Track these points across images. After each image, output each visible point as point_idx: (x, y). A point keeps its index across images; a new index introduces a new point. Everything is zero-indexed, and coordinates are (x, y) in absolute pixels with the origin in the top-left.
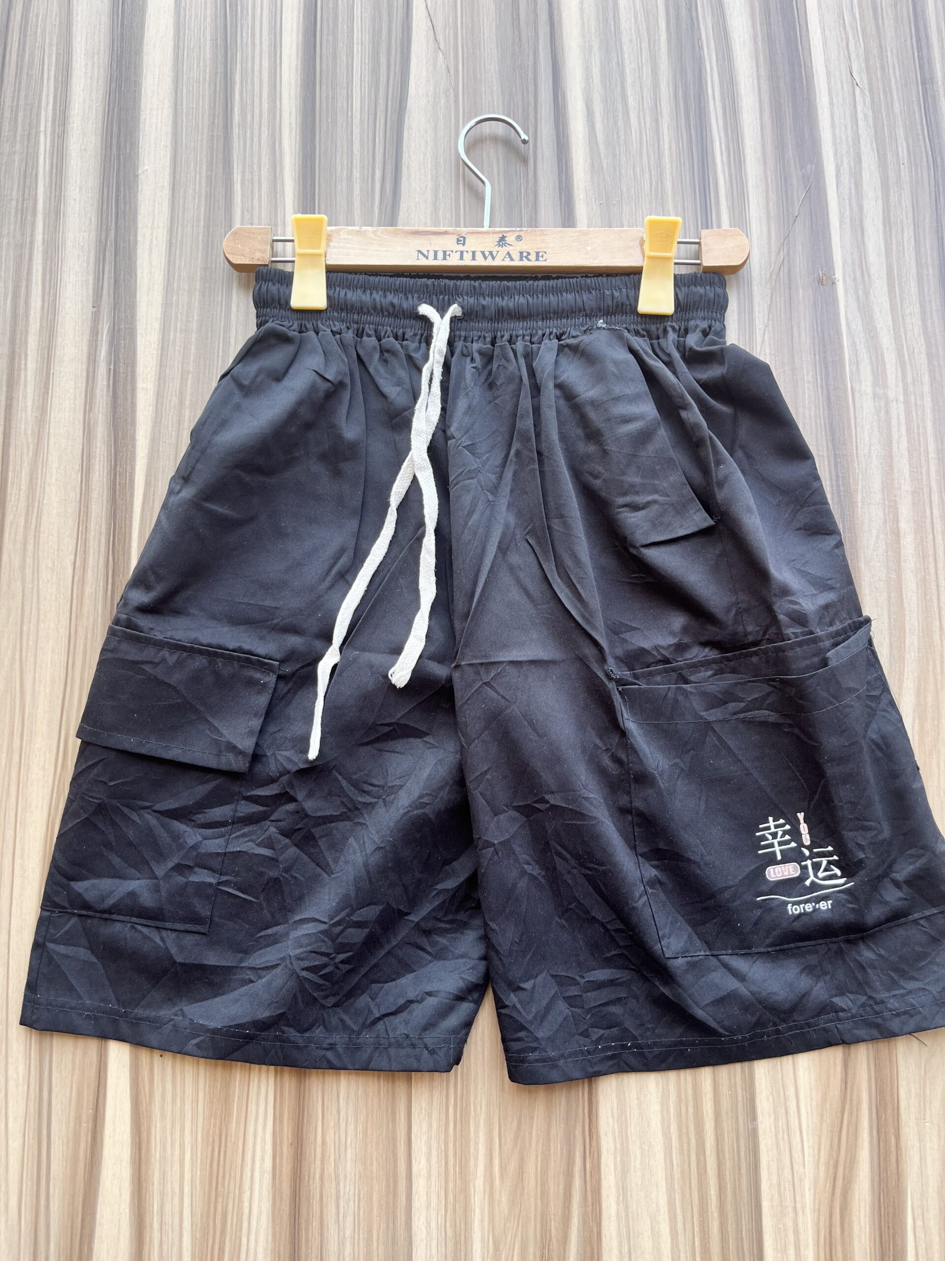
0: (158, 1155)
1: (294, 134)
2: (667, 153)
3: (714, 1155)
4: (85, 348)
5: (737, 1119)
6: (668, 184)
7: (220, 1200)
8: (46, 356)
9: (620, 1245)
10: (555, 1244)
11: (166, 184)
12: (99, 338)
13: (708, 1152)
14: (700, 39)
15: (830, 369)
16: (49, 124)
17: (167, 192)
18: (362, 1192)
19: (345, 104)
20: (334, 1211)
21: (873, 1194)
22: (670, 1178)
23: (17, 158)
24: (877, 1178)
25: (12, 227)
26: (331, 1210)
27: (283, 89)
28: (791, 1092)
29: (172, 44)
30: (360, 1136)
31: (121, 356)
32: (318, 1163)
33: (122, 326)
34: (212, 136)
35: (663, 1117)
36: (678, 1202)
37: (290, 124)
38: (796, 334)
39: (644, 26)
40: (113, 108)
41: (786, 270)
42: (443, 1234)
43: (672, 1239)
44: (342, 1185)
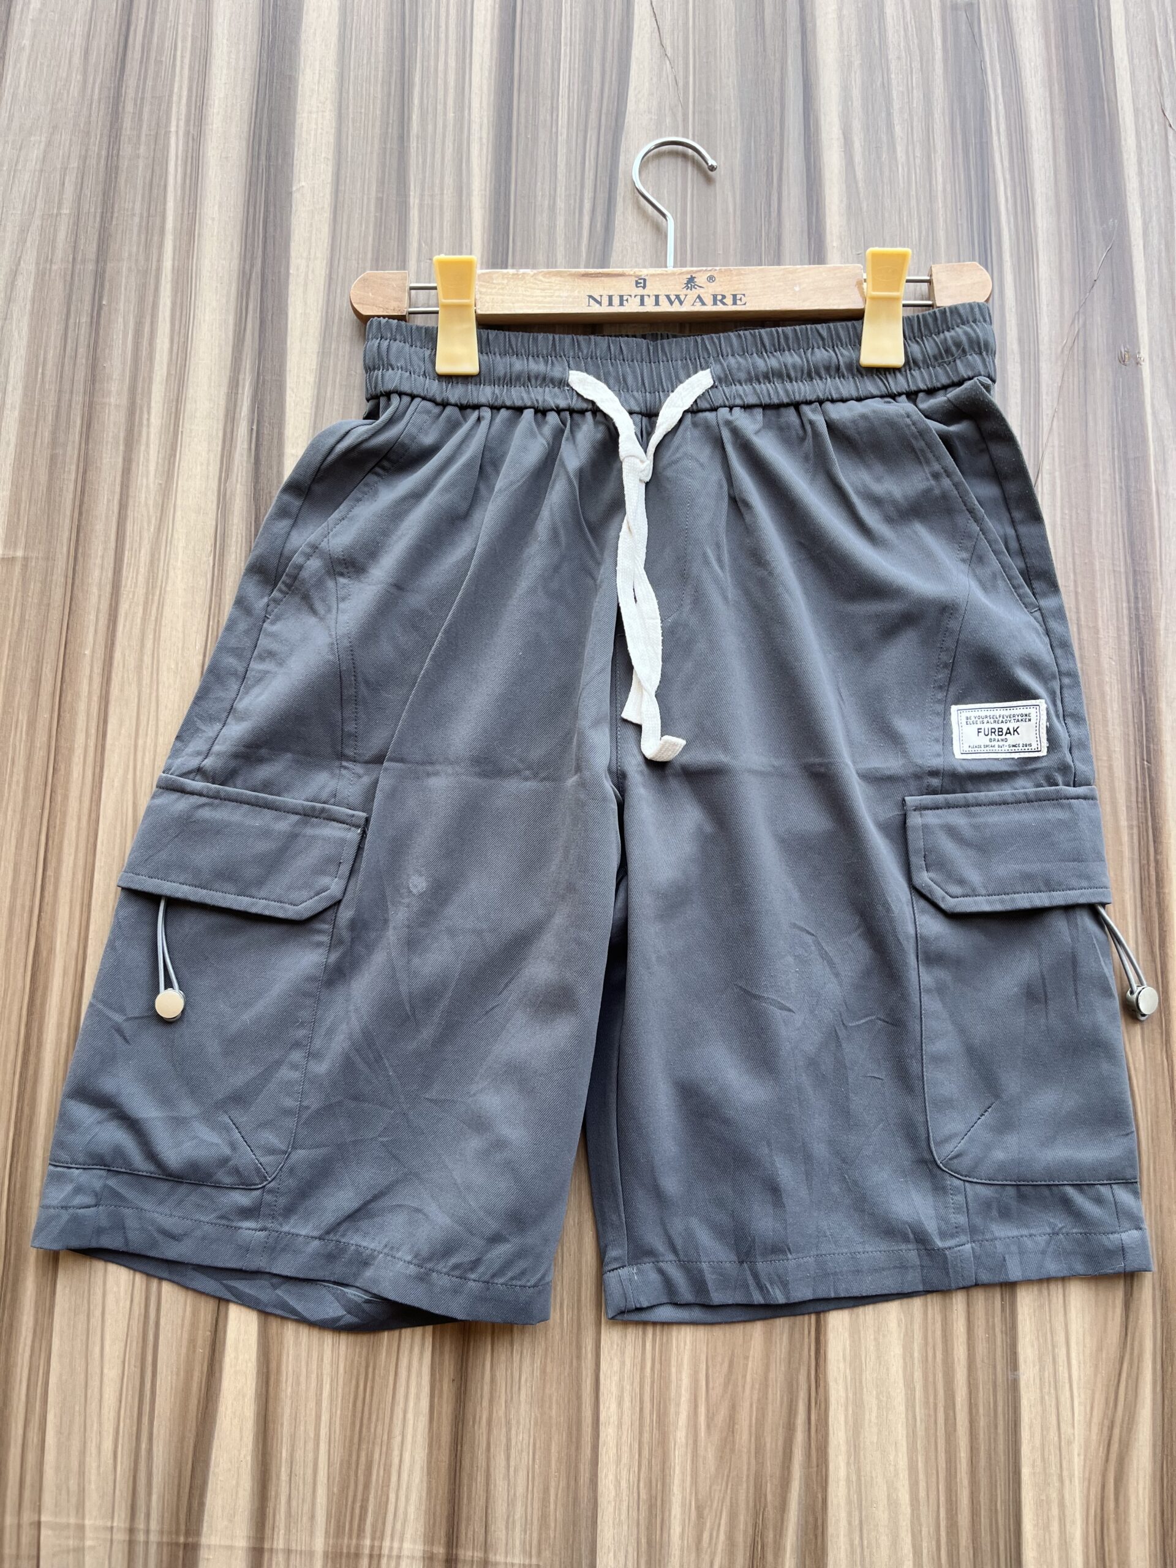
0: (289, 1390)
1: (485, 151)
2: (940, 195)
3: (966, 1409)
4: (223, 403)
5: (995, 1367)
6: (941, 234)
7: (364, 1446)
8: (174, 410)
9: (850, 1514)
10: (771, 1513)
11: (326, 206)
12: (240, 391)
13: (958, 1406)
14: (982, 61)
15: (1132, 467)
16: (182, 123)
17: (327, 215)
18: (538, 1442)
19: (548, 117)
20: (503, 1463)
21: (1155, 1462)
22: (912, 1436)
23: (141, 164)
24: (1159, 1443)
25: (134, 249)
26: (499, 1461)
27: (473, 96)
28: (1061, 1338)
29: (336, 32)
30: (537, 1373)
31: (266, 413)
32: (485, 1403)
33: (268, 377)
34: (385, 148)
35: (905, 1363)
36: (920, 1465)
37: (481, 138)
38: (1091, 423)
39: (916, 41)
40: (263, 109)
41: (1081, 344)
42: (635, 1495)
43: (913, 1511)
44: (513, 1432)
